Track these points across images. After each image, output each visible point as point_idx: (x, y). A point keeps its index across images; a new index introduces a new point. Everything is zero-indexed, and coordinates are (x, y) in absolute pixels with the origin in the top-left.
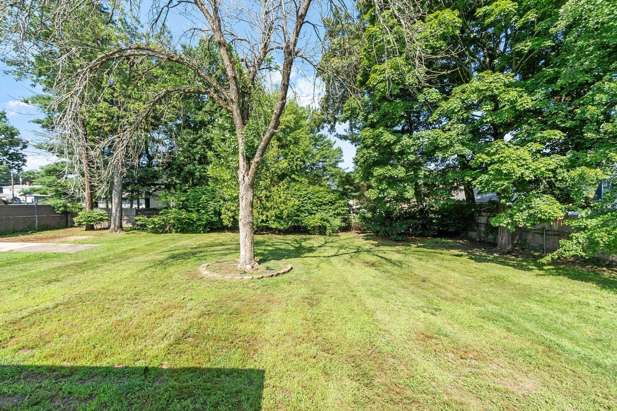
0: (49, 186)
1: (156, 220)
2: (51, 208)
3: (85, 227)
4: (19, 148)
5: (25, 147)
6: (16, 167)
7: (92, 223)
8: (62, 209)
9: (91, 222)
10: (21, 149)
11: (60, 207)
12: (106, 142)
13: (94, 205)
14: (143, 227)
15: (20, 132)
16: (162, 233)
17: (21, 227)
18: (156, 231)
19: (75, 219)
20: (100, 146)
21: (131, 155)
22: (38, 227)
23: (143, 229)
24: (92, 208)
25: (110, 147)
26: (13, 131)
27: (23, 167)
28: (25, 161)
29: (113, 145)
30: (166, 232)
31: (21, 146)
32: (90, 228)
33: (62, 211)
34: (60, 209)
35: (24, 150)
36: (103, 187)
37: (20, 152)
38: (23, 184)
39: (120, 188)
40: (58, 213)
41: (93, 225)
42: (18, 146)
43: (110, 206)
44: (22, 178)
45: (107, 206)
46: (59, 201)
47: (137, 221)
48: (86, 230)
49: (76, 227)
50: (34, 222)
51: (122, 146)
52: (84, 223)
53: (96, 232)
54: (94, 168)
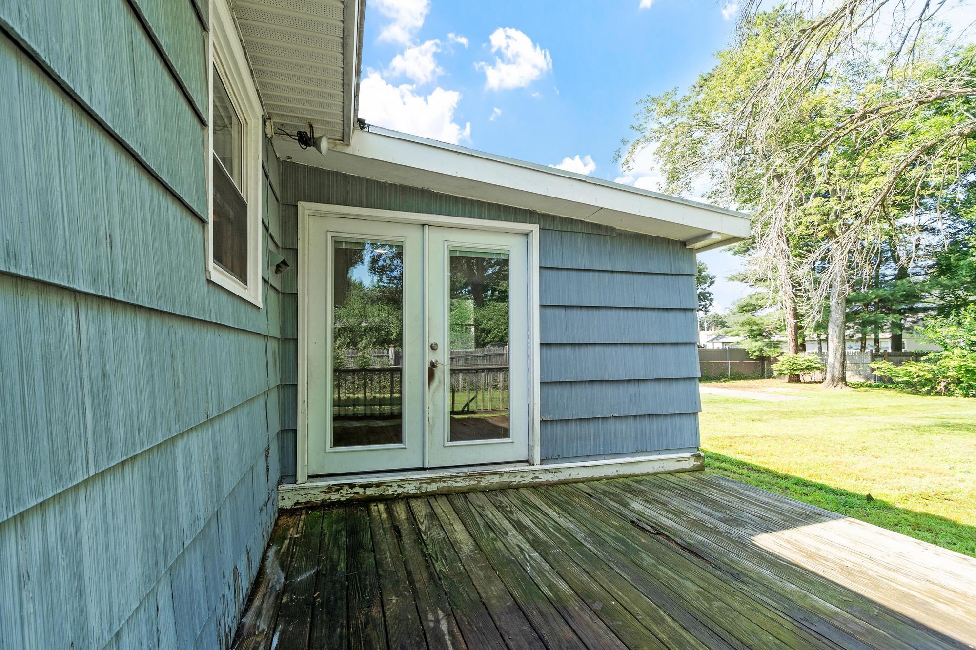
0: (743, 324)
1: (913, 369)
2: (745, 353)
3: (787, 376)
4: (706, 285)
5: (712, 283)
6: (703, 309)
7: (797, 372)
8: (757, 353)
9: (795, 370)
10: (708, 286)
11: (755, 351)
12: (818, 254)
13: (801, 347)
14: (886, 382)
15: (707, 266)
16: (929, 393)
17: (714, 374)
18: (912, 387)
19: (774, 367)
20: (810, 260)
21: (857, 263)
22: (731, 375)
23: (886, 387)
24: (797, 351)
25: (823, 260)
26: (701, 267)
27: (710, 308)
28: (711, 300)
29: (827, 256)
30: (938, 394)
31: (708, 281)
32: (795, 379)
33: (757, 356)
34: (755, 354)
35: (711, 286)
36: (814, 313)
37: (708, 290)
38: (708, 330)
39: (842, 319)
40: (753, 359)
41: (798, 375)
42: (705, 283)
43: (824, 350)
44: (707, 322)
45: (820, 349)
46: (755, 344)
47: (873, 370)
48: (789, 382)
49: (775, 378)
50: (727, 368)
51: (842, 253)
52: (786, 372)
53: (803, 385)
54: (801, 290)
